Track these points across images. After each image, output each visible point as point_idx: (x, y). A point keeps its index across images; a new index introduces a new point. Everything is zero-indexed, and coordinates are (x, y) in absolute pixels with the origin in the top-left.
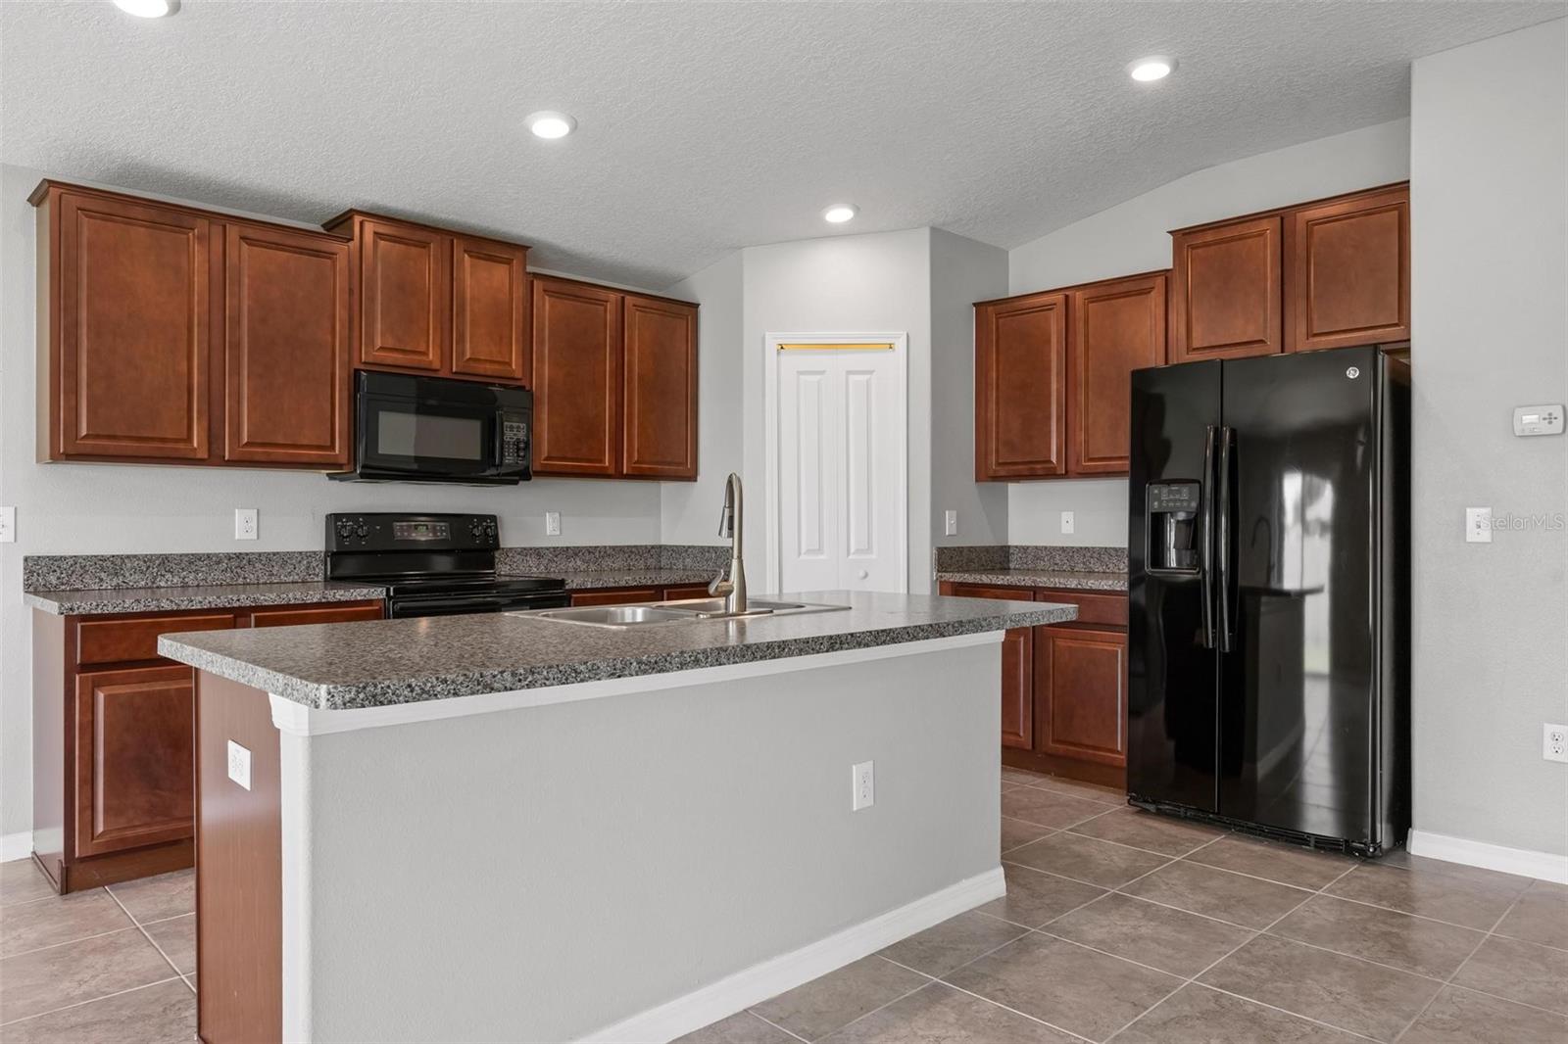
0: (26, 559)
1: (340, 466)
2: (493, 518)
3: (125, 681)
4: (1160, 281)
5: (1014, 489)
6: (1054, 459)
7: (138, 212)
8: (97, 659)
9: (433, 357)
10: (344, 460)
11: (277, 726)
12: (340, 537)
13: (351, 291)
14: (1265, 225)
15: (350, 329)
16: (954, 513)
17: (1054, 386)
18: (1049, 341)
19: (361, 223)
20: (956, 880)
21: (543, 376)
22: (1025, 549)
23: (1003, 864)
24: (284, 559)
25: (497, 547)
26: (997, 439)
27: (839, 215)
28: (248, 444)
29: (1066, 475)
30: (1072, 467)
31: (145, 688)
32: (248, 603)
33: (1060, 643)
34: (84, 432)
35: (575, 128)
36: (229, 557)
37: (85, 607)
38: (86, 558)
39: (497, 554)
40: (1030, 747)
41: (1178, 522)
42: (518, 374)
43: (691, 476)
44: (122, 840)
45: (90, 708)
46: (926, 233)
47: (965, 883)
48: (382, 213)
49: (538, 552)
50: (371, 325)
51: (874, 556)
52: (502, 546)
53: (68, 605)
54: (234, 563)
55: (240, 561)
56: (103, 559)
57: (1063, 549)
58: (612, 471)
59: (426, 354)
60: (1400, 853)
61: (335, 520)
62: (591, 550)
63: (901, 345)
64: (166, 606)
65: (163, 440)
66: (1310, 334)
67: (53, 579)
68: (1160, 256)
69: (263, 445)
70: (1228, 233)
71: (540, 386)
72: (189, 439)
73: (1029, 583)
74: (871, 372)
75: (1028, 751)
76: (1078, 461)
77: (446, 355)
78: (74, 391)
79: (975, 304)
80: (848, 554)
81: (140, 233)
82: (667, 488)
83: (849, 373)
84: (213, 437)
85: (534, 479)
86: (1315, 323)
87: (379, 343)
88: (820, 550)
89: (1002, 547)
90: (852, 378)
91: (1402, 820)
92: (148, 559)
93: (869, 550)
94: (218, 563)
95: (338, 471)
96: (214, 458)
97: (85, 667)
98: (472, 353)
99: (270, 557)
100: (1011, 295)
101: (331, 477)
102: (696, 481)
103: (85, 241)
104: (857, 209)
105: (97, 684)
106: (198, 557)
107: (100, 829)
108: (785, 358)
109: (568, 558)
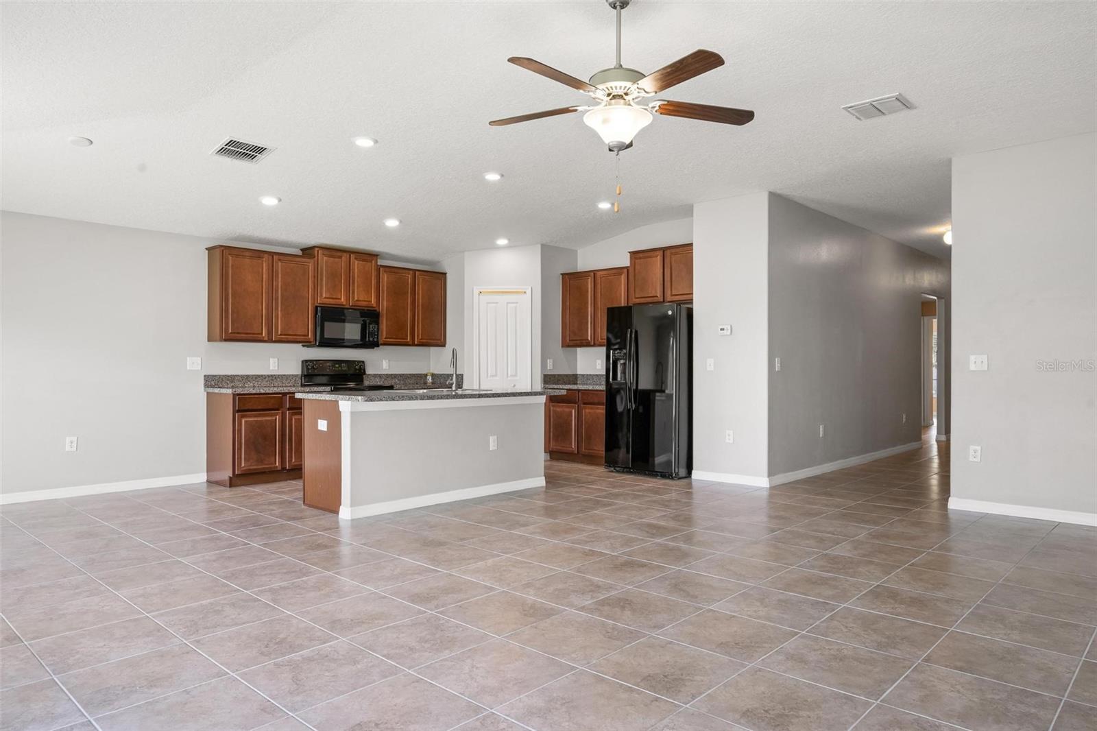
0: (205, 376)
1: (310, 342)
2: (363, 362)
3: (250, 416)
4: (626, 270)
5: (579, 349)
6: (589, 339)
7: (247, 254)
8: (242, 408)
9: (343, 299)
10: (312, 340)
11: (340, 410)
12: (308, 369)
13: (314, 277)
14: (658, 253)
15: (314, 291)
16: (551, 360)
17: (589, 309)
18: (588, 291)
19: (318, 251)
20: (527, 478)
21: (383, 307)
22: (583, 375)
23: (545, 476)
24: (287, 377)
25: (364, 373)
26: (569, 331)
27: (502, 242)
28: (281, 335)
29: (594, 345)
30: (596, 342)
31: (256, 419)
32: (287, 391)
33: (587, 411)
34: (230, 331)
35: (401, 222)
36: (269, 376)
37: (239, 391)
38: (223, 376)
39: (364, 376)
40: (576, 452)
41: (621, 364)
42: (375, 305)
43: (444, 345)
44: (250, 470)
45: (240, 424)
46: (539, 246)
47: (530, 479)
48: (323, 246)
49: (380, 376)
50: (321, 289)
51: (518, 378)
52: (367, 373)
53: (234, 390)
54: (270, 378)
55: (272, 378)
56: (228, 376)
57: (597, 375)
58: (411, 343)
59: (341, 299)
60: (689, 479)
61: (305, 363)
62: (401, 375)
63: (529, 292)
64: (262, 391)
65: (254, 334)
66: (672, 295)
67: (213, 383)
68: (625, 262)
69: (285, 335)
70: (646, 254)
71: (383, 309)
72: (262, 334)
73: (576, 388)
74: (517, 303)
75: (575, 454)
76: (598, 340)
77: (348, 299)
78: (227, 317)
79: (562, 274)
80: (508, 377)
81: (247, 261)
82: (433, 350)
83: (508, 303)
84: (270, 333)
85: (381, 347)
86: (673, 291)
87: (324, 296)
88: (496, 375)
89: (573, 375)
90: (510, 305)
91: (690, 467)
92: (242, 376)
93: (516, 375)
94: (265, 378)
95: (307, 344)
96: (270, 341)
97: (238, 411)
98: (358, 298)
99: (282, 376)
100: (579, 271)
101: (303, 346)
102: (444, 346)
103: (230, 265)
104: (509, 240)
105: (243, 417)
106: (259, 376)
107: (243, 465)
108: (481, 297)
109: (392, 378)
